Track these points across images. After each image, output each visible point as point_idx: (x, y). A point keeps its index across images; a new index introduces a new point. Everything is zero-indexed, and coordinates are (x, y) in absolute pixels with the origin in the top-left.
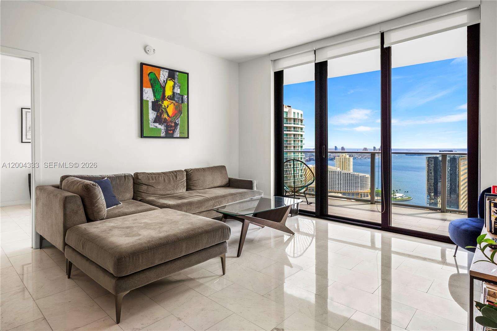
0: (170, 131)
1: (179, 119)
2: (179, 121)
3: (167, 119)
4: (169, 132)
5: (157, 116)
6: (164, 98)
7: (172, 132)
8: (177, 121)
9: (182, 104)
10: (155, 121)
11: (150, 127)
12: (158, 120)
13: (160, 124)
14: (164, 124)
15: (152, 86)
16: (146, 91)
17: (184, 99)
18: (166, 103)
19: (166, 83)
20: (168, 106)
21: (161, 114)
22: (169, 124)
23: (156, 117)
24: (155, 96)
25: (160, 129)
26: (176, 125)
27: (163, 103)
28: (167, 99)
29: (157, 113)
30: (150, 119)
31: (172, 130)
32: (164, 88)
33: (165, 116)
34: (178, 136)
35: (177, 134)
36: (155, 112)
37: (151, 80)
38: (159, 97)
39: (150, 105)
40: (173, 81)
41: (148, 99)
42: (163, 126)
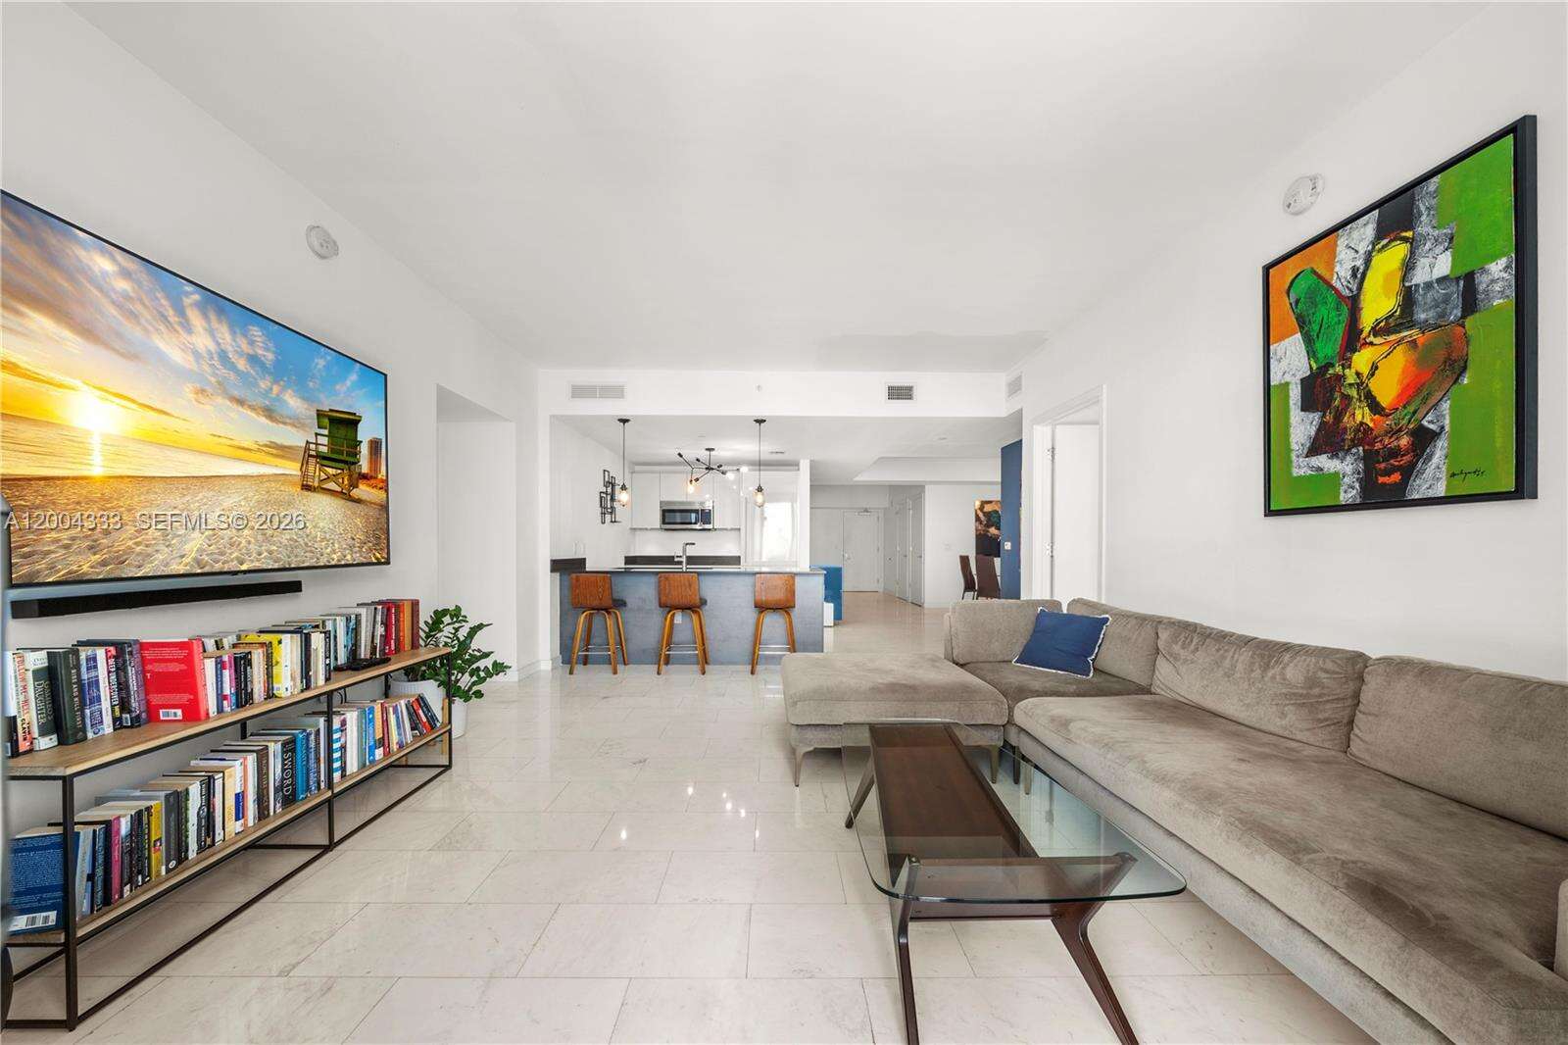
0: (1388, 473)
1: (1446, 406)
2: (1443, 416)
3: (1371, 425)
4: (1381, 480)
5: (1322, 426)
6: (1353, 340)
7: (1396, 477)
8: (1429, 417)
9: (1469, 322)
10: (1314, 450)
11: (1295, 475)
12: (1326, 442)
13: (1334, 455)
14: (1354, 450)
15: (1302, 322)
16: (1280, 353)
17: (1481, 288)
18: (1362, 360)
19: (1359, 275)
20: (1374, 368)
21: (1339, 415)
22: (1378, 446)
23: (1319, 430)
24: (1311, 353)
25: (1336, 474)
26: (1424, 439)
27: (1350, 367)
28: (1371, 339)
29: (1324, 416)
30: (1294, 446)
31: (1398, 468)
32: (1354, 303)
33: (1362, 414)
34: (1440, 490)
35: (1433, 477)
36: (1311, 415)
37: (1297, 302)
38: (1328, 349)
39: (1295, 393)
40: (1405, 240)
41: (1287, 378)
42: (1349, 459)
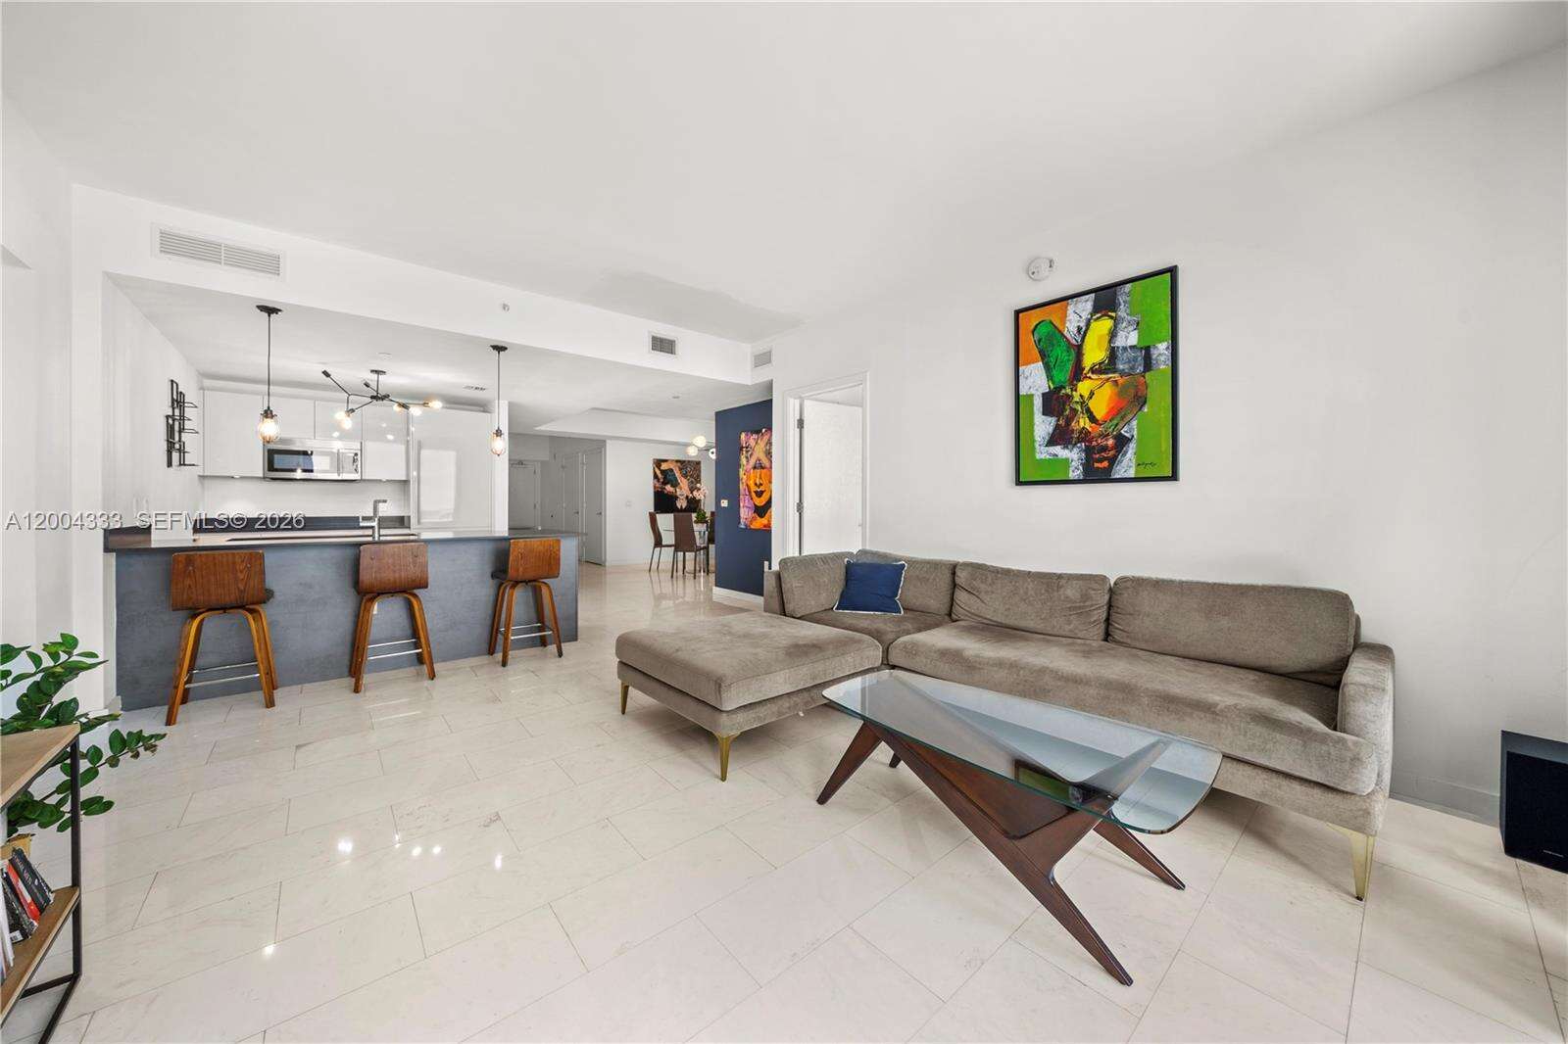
0: (1100, 461)
1: (1134, 423)
2: (1132, 429)
3: (1090, 430)
4: (1096, 465)
5: (1057, 427)
6: (1078, 374)
7: (1106, 464)
8: (1125, 429)
9: (1147, 374)
10: (1053, 441)
11: (1037, 457)
12: (1059, 437)
13: (1066, 447)
14: (1079, 445)
15: (1043, 355)
16: (1027, 374)
17: (1154, 357)
18: (1084, 387)
19: (1083, 332)
20: (1092, 394)
21: (1069, 421)
22: (1094, 443)
23: (1054, 430)
24: (1050, 377)
25: (1067, 459)
26: (1122, 442)
27: (1076, 390)
28: (1090, 375)
29: (1058, 420)
30: (1037, 438)
31: (1105, 459)
32: (1079, 350)
33: (1083, 422)
34: (1132, 473)
35: (1127, 466)
36: (1050, 419)
37: (1039, 341)
38: (1062, 376)
39: (1038, 402)
40: (1111, 317)
41: (1032, 391)
42: (1076, 450)
